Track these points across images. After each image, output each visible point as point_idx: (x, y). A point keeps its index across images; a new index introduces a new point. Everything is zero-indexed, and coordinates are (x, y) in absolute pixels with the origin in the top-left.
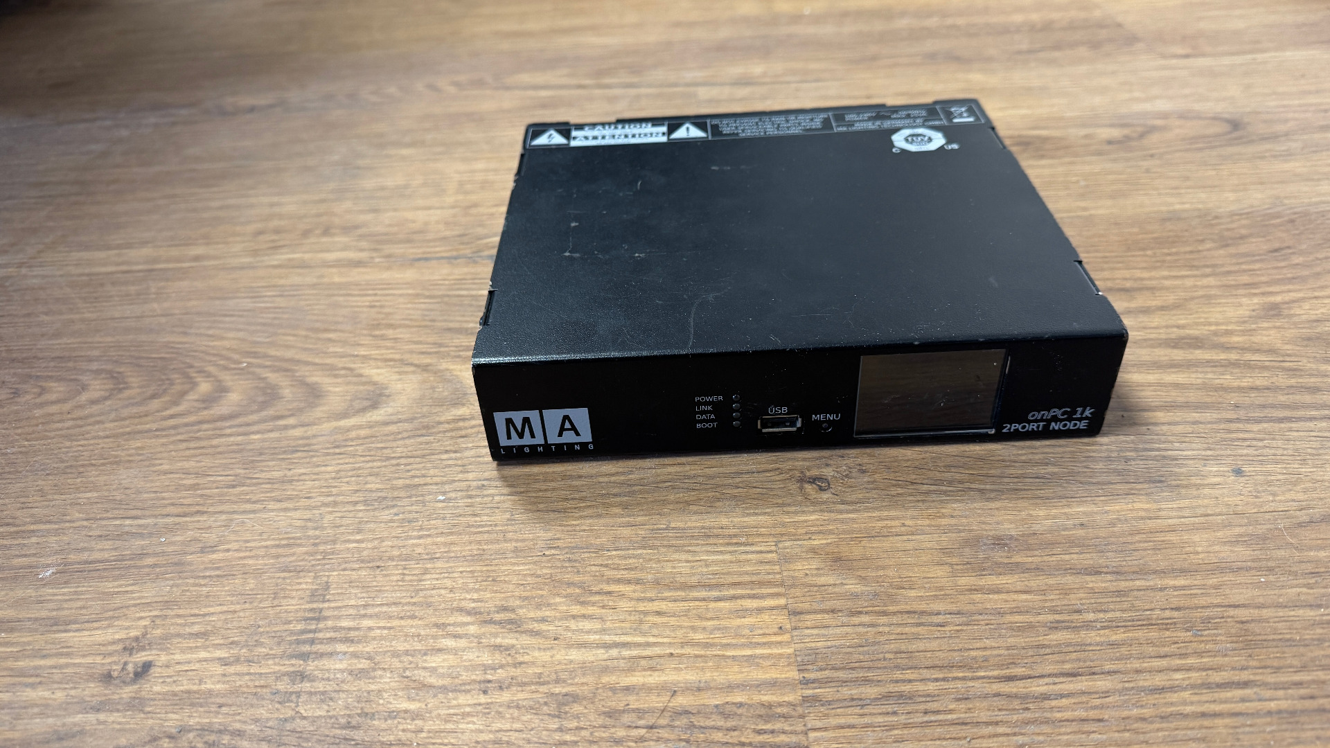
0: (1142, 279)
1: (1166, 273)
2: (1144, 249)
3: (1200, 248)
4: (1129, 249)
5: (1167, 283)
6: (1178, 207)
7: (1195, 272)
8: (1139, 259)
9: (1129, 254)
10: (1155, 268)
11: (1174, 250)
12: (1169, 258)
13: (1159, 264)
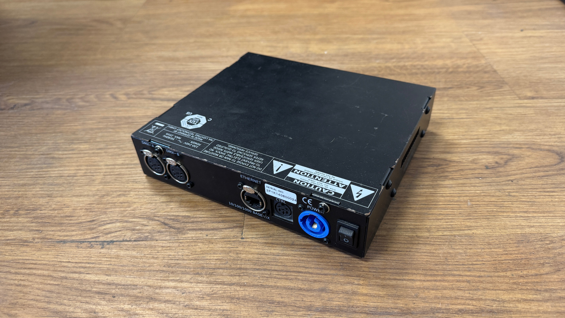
0: (504, 301)
1: (519, 296)
2: (506, 271)
3: (542, 271)
4: (496, 270)
5: (520, 306)
6: (527, 230)
7: (539, 297)
8: (501, 280)
9: (496, 274)
10: (513, 290)
11: (525, 272)
12: (521, 280)
13: (515, 286)
